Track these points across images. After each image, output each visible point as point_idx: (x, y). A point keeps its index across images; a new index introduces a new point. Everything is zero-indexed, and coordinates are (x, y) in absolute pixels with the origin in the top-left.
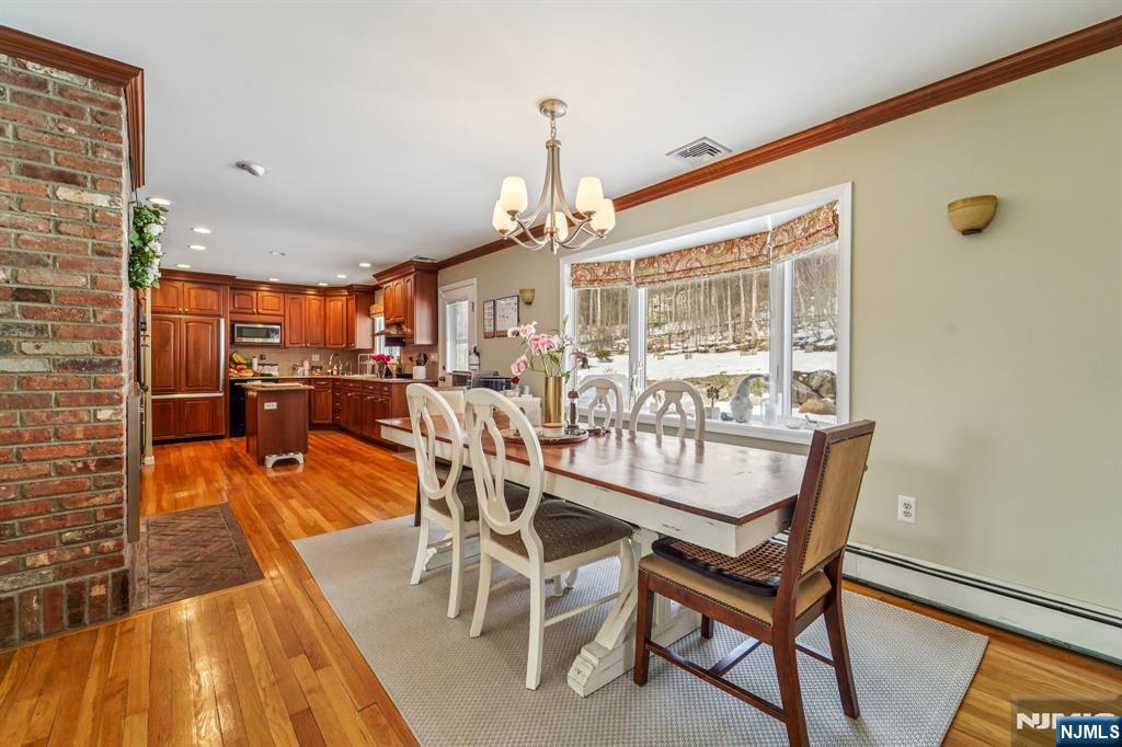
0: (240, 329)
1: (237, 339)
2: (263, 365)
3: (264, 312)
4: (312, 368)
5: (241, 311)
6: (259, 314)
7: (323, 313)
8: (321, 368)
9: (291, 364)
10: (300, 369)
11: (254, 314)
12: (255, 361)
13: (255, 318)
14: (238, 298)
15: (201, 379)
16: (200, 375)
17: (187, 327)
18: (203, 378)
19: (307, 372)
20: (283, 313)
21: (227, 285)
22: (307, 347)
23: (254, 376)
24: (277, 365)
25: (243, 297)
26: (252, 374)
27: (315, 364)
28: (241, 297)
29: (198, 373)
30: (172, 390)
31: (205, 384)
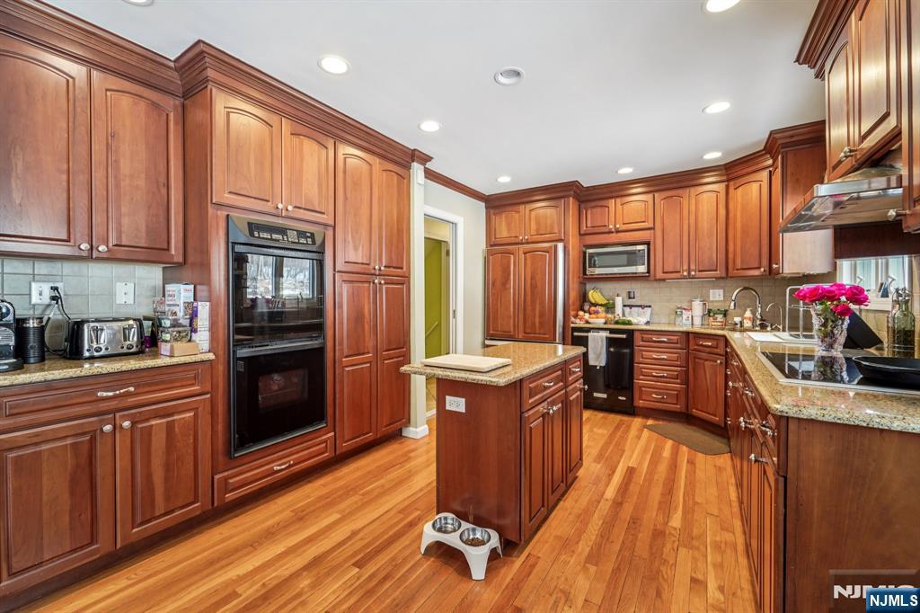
0: (592, 256)
1: (589, 271)
2: (631, 306)
3: (625, 227)
4: (709, 313)
5: (597, 230)
6: (618, 231)
7: (722, 212)
8: (725, 314)
9: (673, 306)
10: (686, 314)
11: (611, 232)
12: (619, 302)
13: (614, 238)
14: (592, 213)
15: (537, 324)
16: (537, 320)
17: (525, 259)
18: (540, 323)
19: (698, 321)
20: (651, 225)
21: (568, 196)
22: (690, 277)
23: (605, 323)
24: (650, 306)
25: (599, 210)
26: (603, 321)
27: (714, 307)
28: (595, 210)
29: (535, 317)
30: (511, 337)
31: (542, 331)
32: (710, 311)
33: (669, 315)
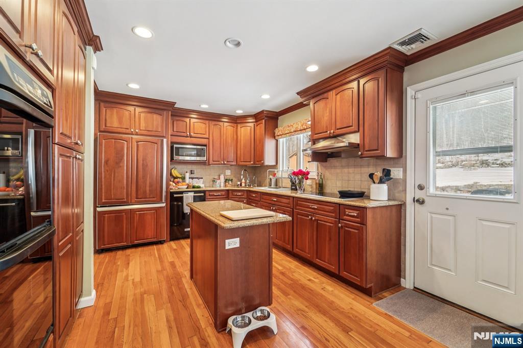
0: (177, 148)
1: (176, 157)
2: (192, 178)
3: (195, 135)
4: (226, 181)
5: (179, 134)
6: (191, 137)
7: (235, 136)
8: (232, 181)
9: (211, 178)
11: (188, 137)
12: (188, 175)
13: (189, 140)
14: (177, 124)
15: (148, 192)
16: (148, 188)
17: (138, 146)
18: (150, 190)
19: (222, 184)
20: (208, 137)
21: (169, 110)
22: (224, 164)
23: (187, 188)
24: (202, 178)
25: (181, 122)
26: (186, 187)
27: (228, 178)
28: (178, 122)
29: (146, 187)
30: (125, 202)
31: (151, 196)
32: (226, 180)
33: (210, 182)
